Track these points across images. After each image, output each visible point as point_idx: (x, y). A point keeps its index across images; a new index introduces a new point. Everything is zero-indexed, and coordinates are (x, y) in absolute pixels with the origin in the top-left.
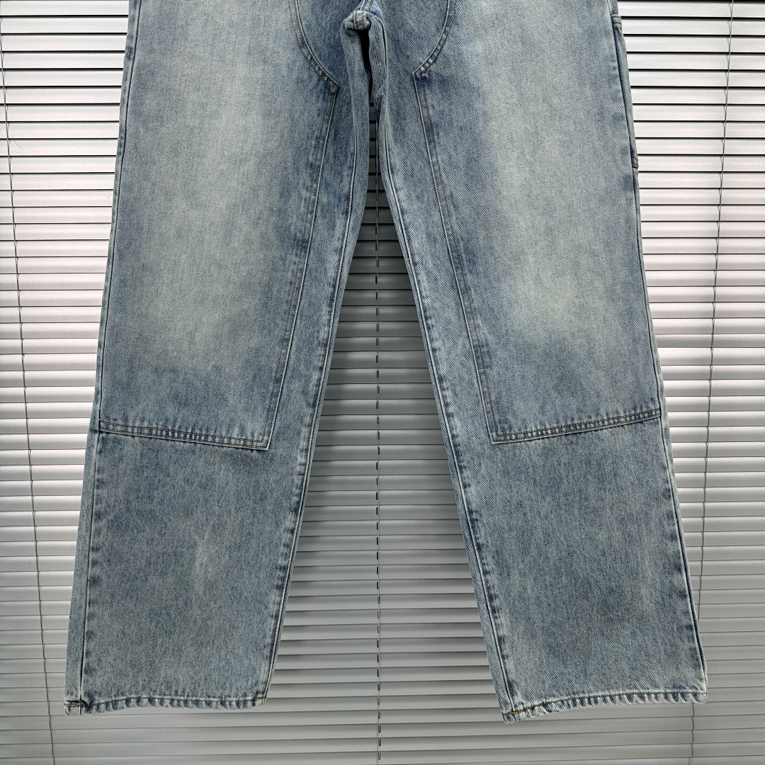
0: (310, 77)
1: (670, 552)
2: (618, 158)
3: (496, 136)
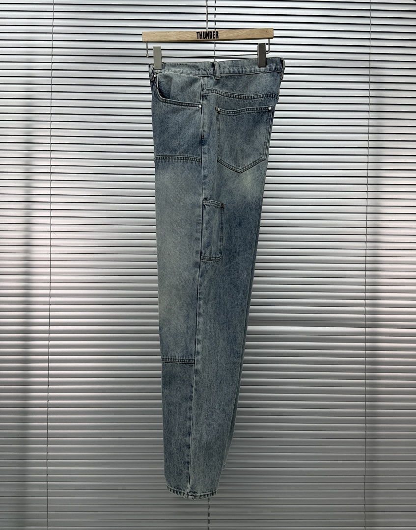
1: (188, 425)
2: (194, 254)
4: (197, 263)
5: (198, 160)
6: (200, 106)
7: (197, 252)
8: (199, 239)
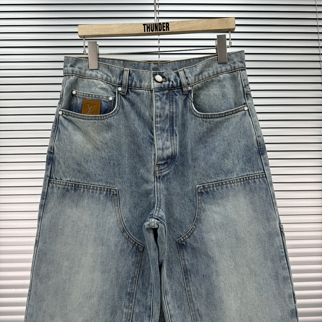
0: (128, 246)
3: (222, 284)
5: (261, 176)
6: (246, 108)
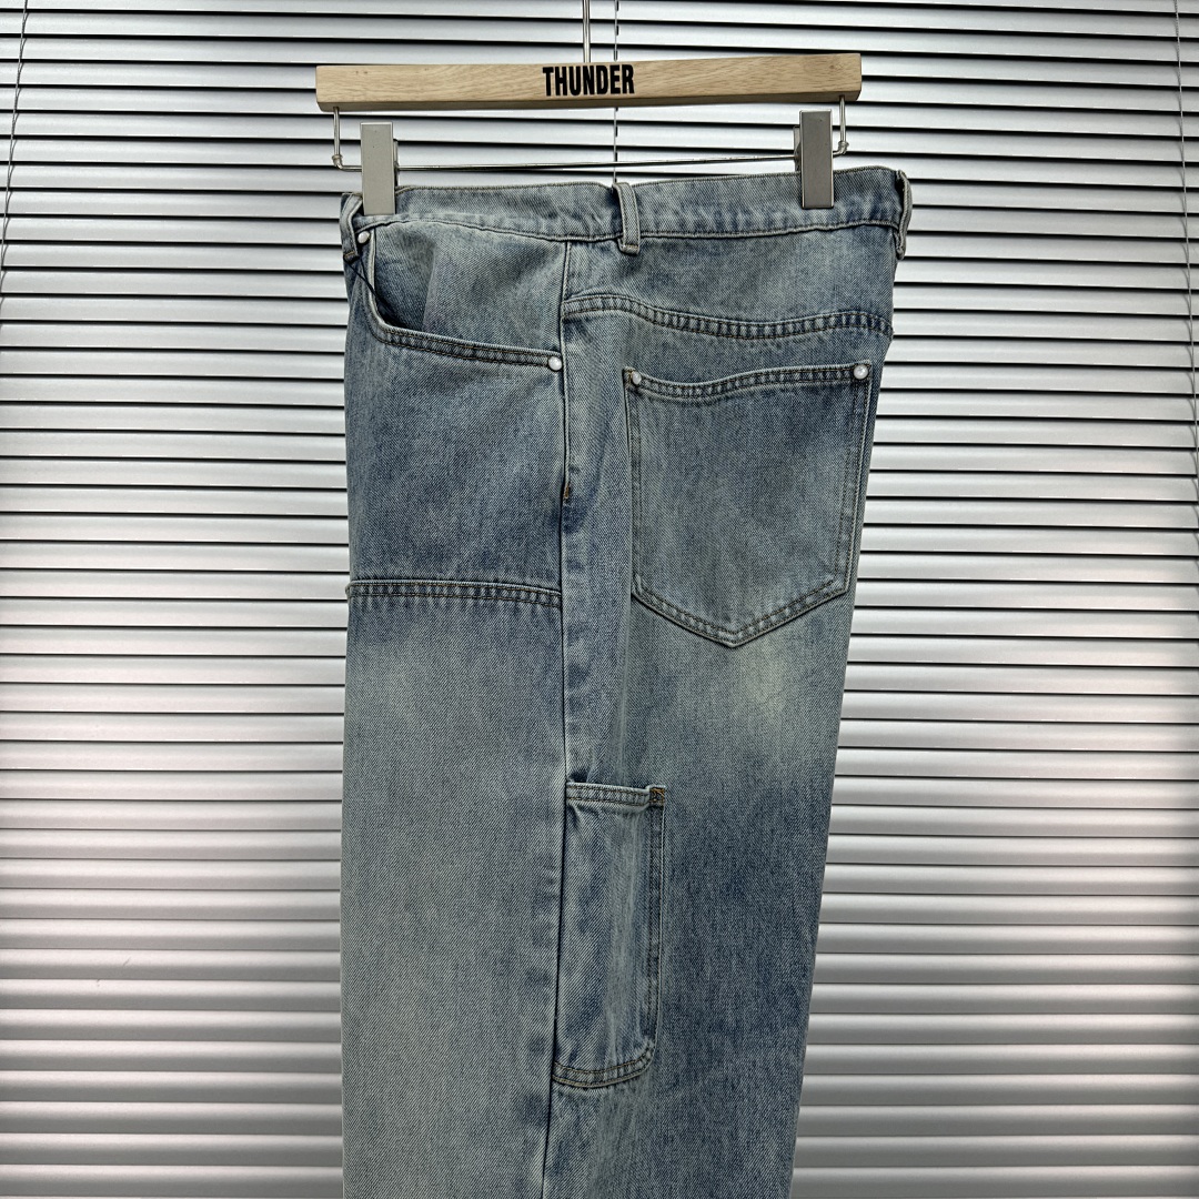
2: (522, 1055)
4: (538, 1099)
5: (543, 598)
6: (556, 363)
7: (535, 1046)
8: (546, 978)
